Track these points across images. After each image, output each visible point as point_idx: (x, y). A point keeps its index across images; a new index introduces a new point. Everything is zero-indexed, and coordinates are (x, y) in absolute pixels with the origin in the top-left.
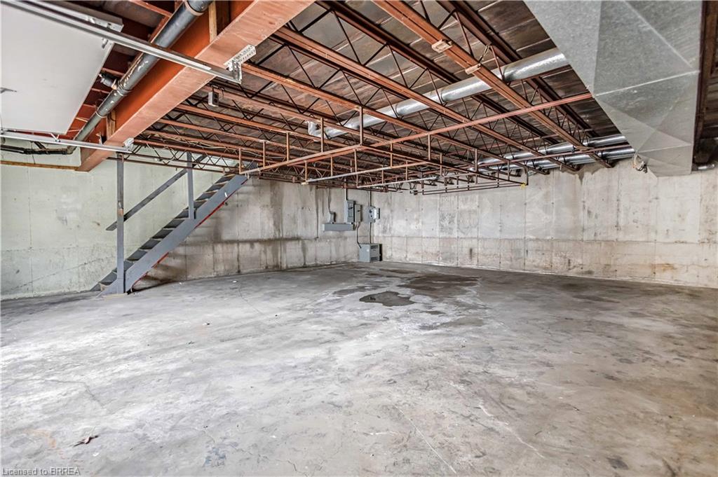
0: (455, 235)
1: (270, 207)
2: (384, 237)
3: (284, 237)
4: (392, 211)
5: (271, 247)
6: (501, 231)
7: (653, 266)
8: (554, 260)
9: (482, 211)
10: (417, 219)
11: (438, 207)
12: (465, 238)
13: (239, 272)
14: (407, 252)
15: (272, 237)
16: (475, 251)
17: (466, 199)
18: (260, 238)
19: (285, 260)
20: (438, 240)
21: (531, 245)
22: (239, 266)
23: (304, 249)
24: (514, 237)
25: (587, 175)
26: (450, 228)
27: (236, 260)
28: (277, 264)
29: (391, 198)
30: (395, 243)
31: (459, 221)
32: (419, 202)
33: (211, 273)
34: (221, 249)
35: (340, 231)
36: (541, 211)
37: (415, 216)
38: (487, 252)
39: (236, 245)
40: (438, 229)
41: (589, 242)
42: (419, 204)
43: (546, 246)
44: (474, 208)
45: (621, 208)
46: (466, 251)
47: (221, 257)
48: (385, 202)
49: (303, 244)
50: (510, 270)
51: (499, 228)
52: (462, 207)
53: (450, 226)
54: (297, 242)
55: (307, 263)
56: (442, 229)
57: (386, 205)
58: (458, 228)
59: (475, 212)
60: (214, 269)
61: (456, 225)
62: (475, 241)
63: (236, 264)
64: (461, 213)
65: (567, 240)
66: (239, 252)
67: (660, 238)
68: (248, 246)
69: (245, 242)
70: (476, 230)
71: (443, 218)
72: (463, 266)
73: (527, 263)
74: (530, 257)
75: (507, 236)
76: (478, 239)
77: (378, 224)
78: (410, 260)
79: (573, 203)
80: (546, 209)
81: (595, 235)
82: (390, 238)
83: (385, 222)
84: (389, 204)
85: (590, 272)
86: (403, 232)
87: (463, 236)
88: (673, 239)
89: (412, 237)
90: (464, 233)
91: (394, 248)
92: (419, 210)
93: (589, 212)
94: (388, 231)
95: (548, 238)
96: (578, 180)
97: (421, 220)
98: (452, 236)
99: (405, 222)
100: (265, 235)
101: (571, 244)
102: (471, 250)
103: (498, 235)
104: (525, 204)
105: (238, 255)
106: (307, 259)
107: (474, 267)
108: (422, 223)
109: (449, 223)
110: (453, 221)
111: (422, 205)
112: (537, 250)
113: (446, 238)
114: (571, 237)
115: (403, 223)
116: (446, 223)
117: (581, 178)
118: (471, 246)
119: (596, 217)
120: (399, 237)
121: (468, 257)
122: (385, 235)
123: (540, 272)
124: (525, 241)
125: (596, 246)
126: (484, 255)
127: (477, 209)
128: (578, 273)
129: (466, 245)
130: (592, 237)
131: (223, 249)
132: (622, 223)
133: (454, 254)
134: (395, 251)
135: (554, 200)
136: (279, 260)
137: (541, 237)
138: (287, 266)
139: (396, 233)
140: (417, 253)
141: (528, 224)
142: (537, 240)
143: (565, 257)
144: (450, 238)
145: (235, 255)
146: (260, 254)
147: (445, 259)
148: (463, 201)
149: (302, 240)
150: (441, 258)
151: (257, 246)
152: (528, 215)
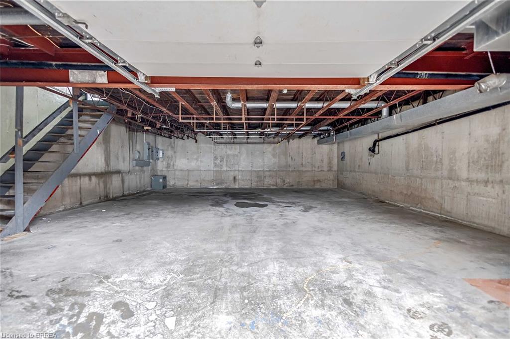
0: (224, 169)
1: (102, 144)
2: (168, 171)
3: (111, 171)
4: (175, 152)
5: (102, 180)
6: (252, 166)
7: (314, 181)
8: (278, 181)
9: (241, 154)
10: (196, 159)
11: (213, 151)
12: (230, 171)
13: (81, 203)
14: (188, 180)
15: (103, 171)
16: (237, 178)
17: (231, 148)
18: (96, 172)
19: (111, 191)
20: (212, 172)
21: (267, 174)
22: (81, 199)
23: (123, 181)
24: (259, 170)
25: (291, 141)
26: (221, 165)
27: (79, 192)
28: (107, 194)
29: (174, 143)
30: (178, 175)
31: (226, 160)
32: (198, 147)
33: (59, 207)
34: (67, 182)
35: (141, 166)
36: (272, 157)
37: (195, 157)
38: (244, 178)
39: (78, 178)
40: (212, 165)
41: (292, 172)
42: (198, 149)
43: (274, 174)
44: (236, 153)
45: (303, 156)
46: (231, 178)
47: (67, 191)
48: (169, 145)
49: (122, 177)
50: (257, 188)
51: (251, 165)
52: (229, 152)
53: (220, 163)
54: (118, 175)
55: (124, 193)
56: (215, 165)
57: (170, 148)
58: (226, 165)
59: (237, 155)
60: (62, 203)
61: (225, 163)
62: (237, 172)
63: (79, 196)
64: (228, 156)
65: (282, 171)
66: (80, 185)
67: (316, 169)
68: (87, 179)
69: (85, 175)
70: (237, 166)
71: (216, 158)
72: (229, 188)
73: (265, 183)
74: (267, 180)
75: (255, 169)
76: (239, 171)
77: (162, 161)
78: (191, 186)
79: (285, 153)
80: (274, 155)
81: (294, 168)
82: (173, 172)
83: (168, 160)
84: (172, 147)
85: (292, 186)
86: (185, 167)
87: (229, 169)
88: (320, 170)
89: (193, 171)
90: (230, 168)
91: (178, 178)
92: (198, 153)
93: (292, 158)
94: (171, 166)
95: (275, 170)
96: (287, 143)
97: (199, 159)
98: (222, 170)
99: (187, 160)
100: (99, 169)
101: (285, 173)
102: (234, 178)
103: (250, 169)
104: (264, 152)
105: (80, 188)
106: (125, 190)
107: (237, 187)
108: (201, 161)
109: (221, 161)
110: (223, 160)
111: (201, 149)
112: (270, 176)
113: (218, 171)
114: (285, 169)
115: (184, 161)
116: (218, 162)
117: (289, 142)
118: (235, 176)
119: (295, 160)
120: (182, 170)
121: (233, 182)
122: (169, 169)
123: (272, 187)
124: (264, 171)
125: (295, 173)
126: (243, 180)
127: (238, 154)
128: (287, 186)
129: (232, 174)
130: (293, 170)
131: (69, 183)
132: (304, 163)
133: (223, 180)
134: (178, 180)
135: (277, 151)
136: (108, 191)
137: (272, 170)
138: (113, 196)
139: (179, 168)
140: (197, 181)
141: (266, 163)
142: (270, 171)
143: (282, 179)
144: (220, 171)
145: (78, 187)
146: (96, 185)
147: (217, 184)
148: (229, 148)
149: (122, 173)
150: (214, 184)
151: (93, 179)
152: (265, 158)
